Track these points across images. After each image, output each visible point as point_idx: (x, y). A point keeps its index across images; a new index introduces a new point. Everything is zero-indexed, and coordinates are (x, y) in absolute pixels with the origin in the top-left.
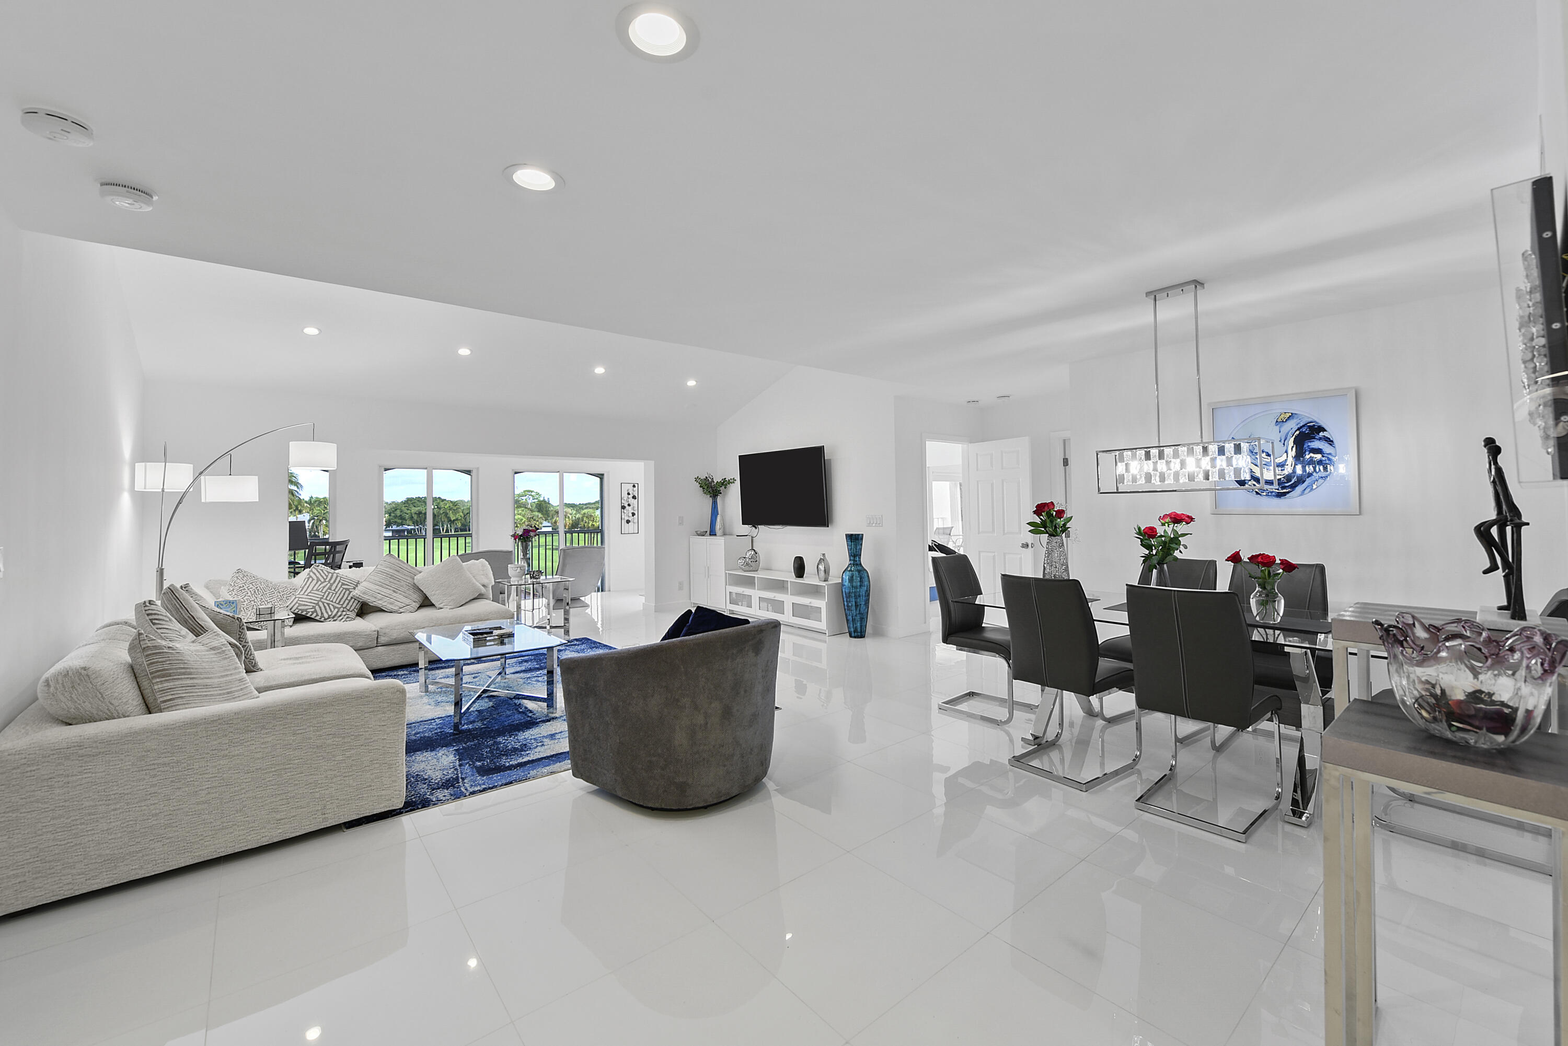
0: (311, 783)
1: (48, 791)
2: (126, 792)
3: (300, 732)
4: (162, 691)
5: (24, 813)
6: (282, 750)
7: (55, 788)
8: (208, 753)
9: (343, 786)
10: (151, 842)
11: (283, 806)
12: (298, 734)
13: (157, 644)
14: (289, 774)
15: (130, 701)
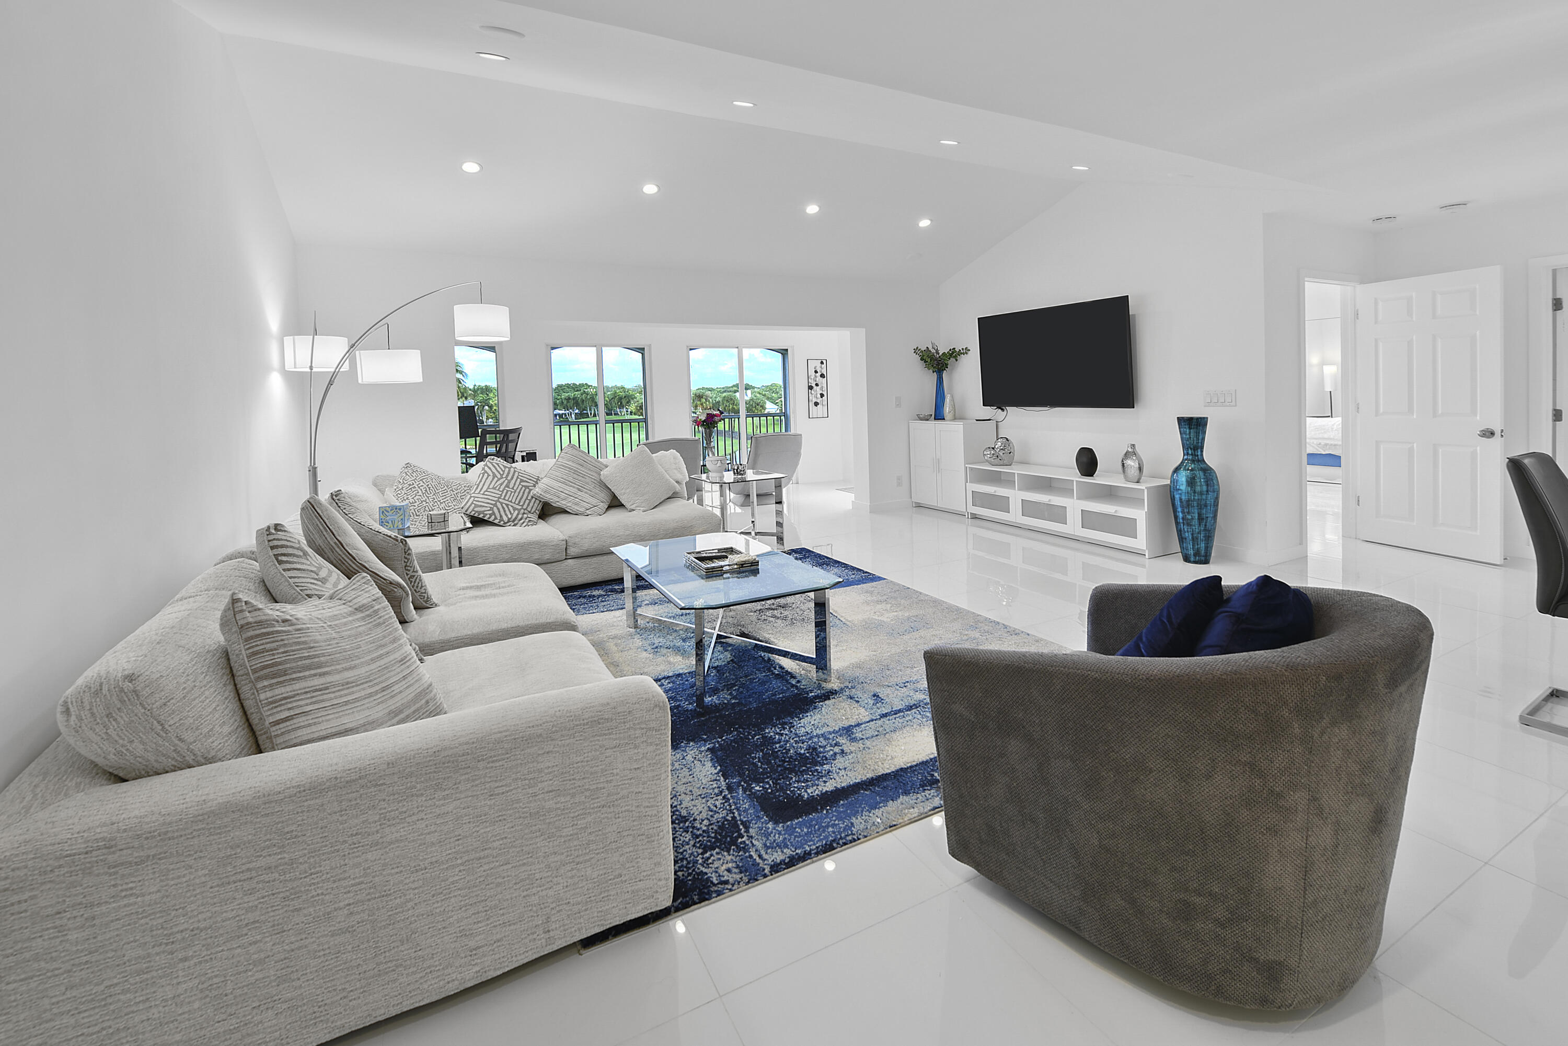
0: (522, 880)
1: (57, 937)
2: (202, 925)
3: (500, 790)
4: (272, 703)
5: (15, 981)
6: (472, 825)
7: (69, 930)
8: (345, 842)
9: (576, 880)
10: (255, 1011)
11: (480, 925)
12: (498, 794)
13: (264, 618)
14: (486, 867)
15: (217, 728)
